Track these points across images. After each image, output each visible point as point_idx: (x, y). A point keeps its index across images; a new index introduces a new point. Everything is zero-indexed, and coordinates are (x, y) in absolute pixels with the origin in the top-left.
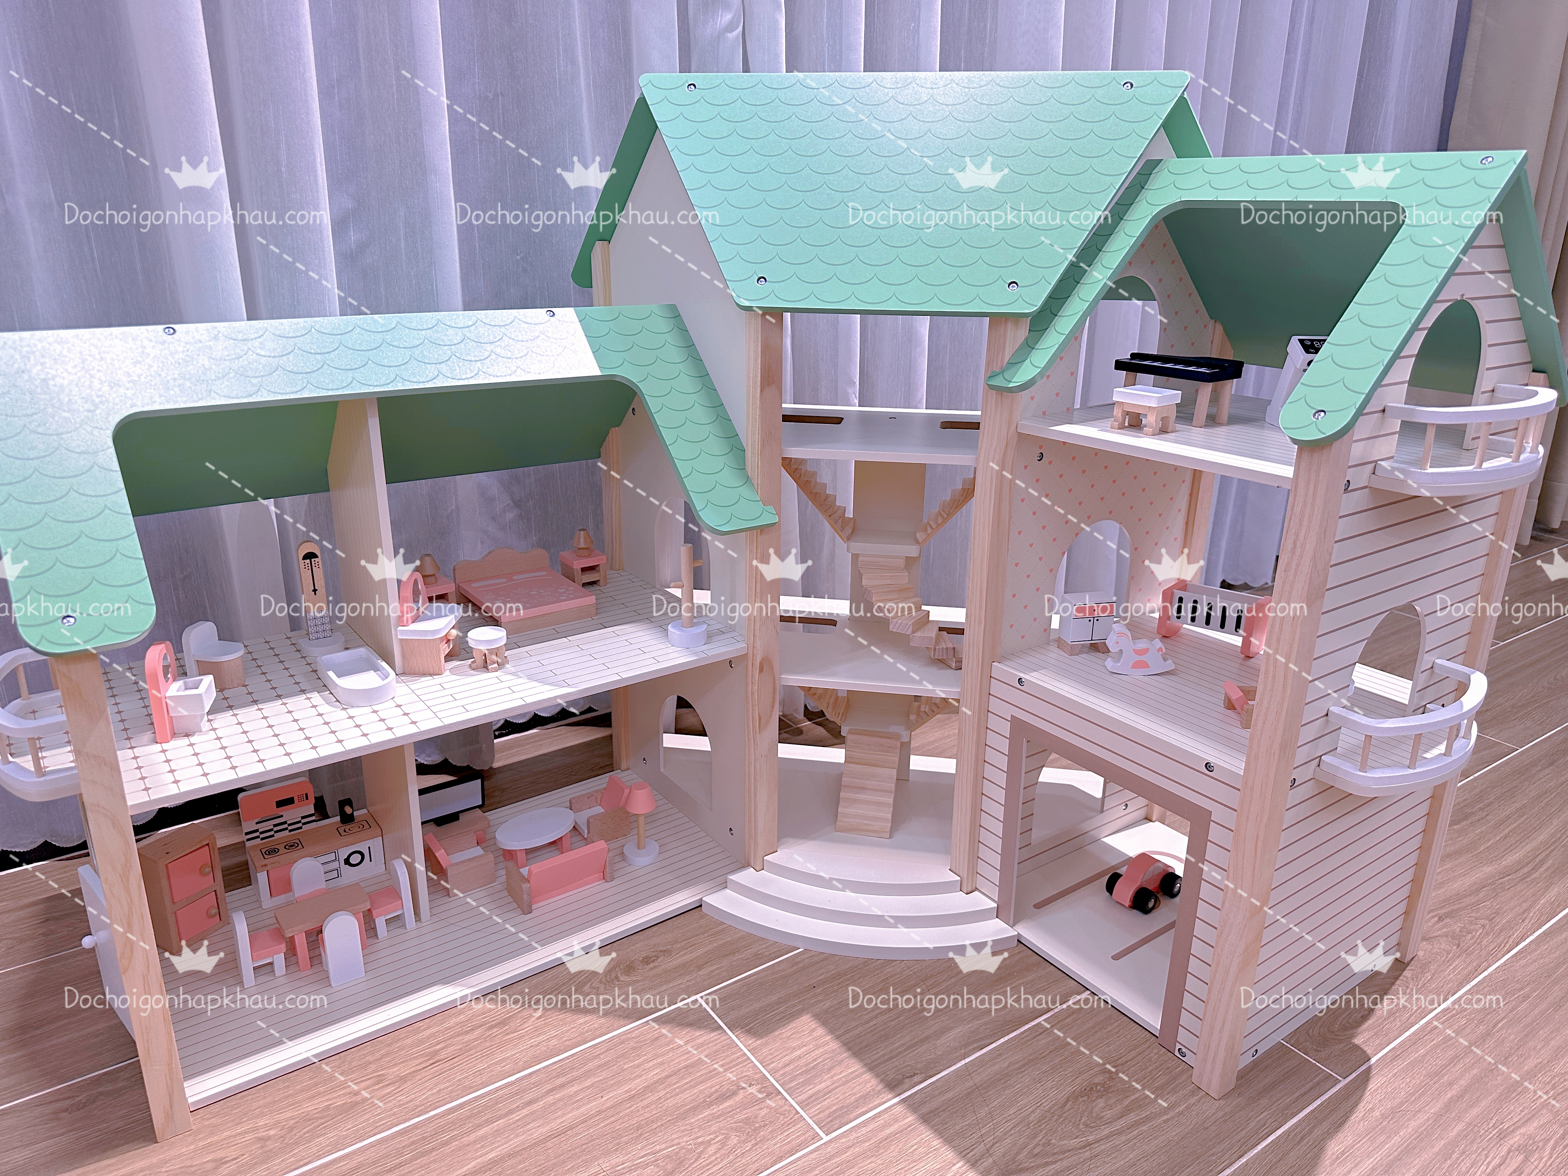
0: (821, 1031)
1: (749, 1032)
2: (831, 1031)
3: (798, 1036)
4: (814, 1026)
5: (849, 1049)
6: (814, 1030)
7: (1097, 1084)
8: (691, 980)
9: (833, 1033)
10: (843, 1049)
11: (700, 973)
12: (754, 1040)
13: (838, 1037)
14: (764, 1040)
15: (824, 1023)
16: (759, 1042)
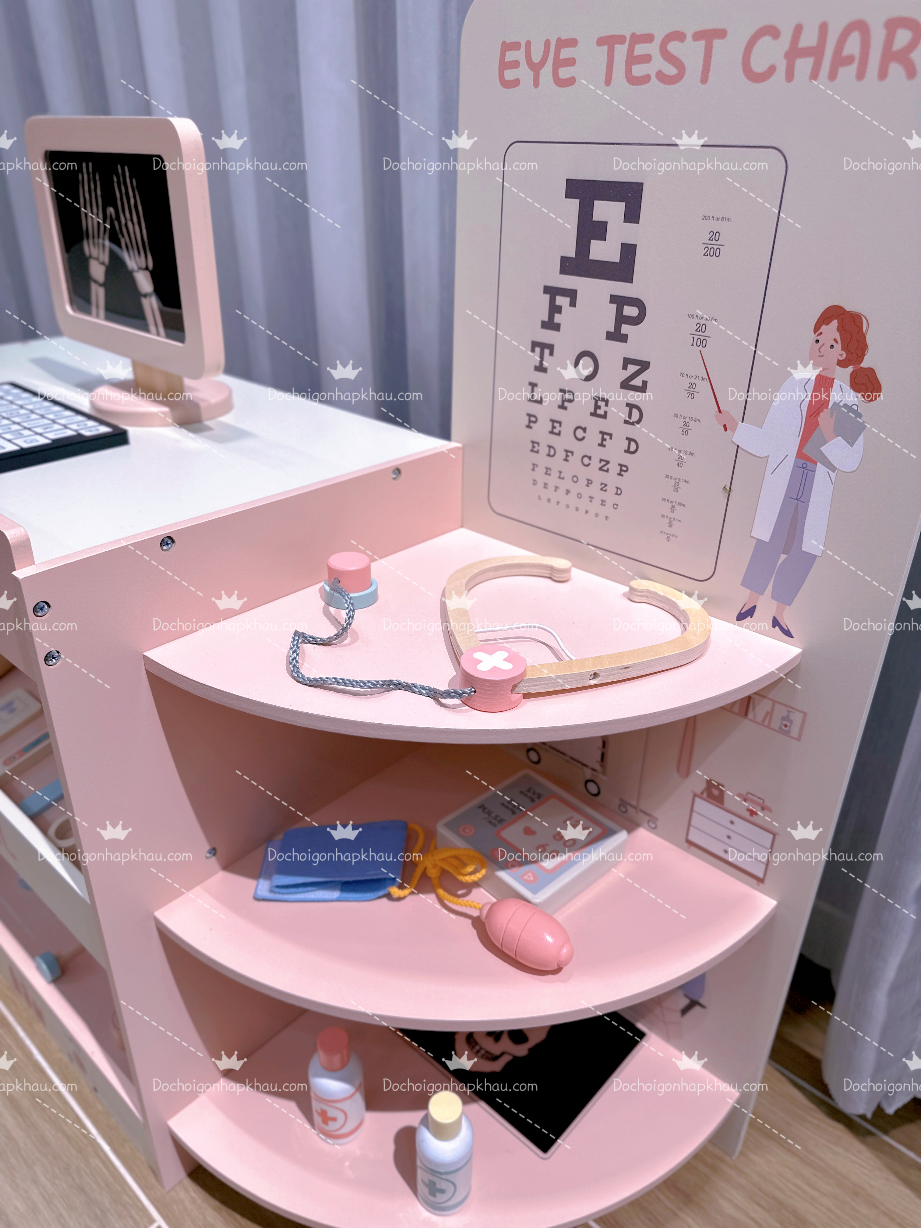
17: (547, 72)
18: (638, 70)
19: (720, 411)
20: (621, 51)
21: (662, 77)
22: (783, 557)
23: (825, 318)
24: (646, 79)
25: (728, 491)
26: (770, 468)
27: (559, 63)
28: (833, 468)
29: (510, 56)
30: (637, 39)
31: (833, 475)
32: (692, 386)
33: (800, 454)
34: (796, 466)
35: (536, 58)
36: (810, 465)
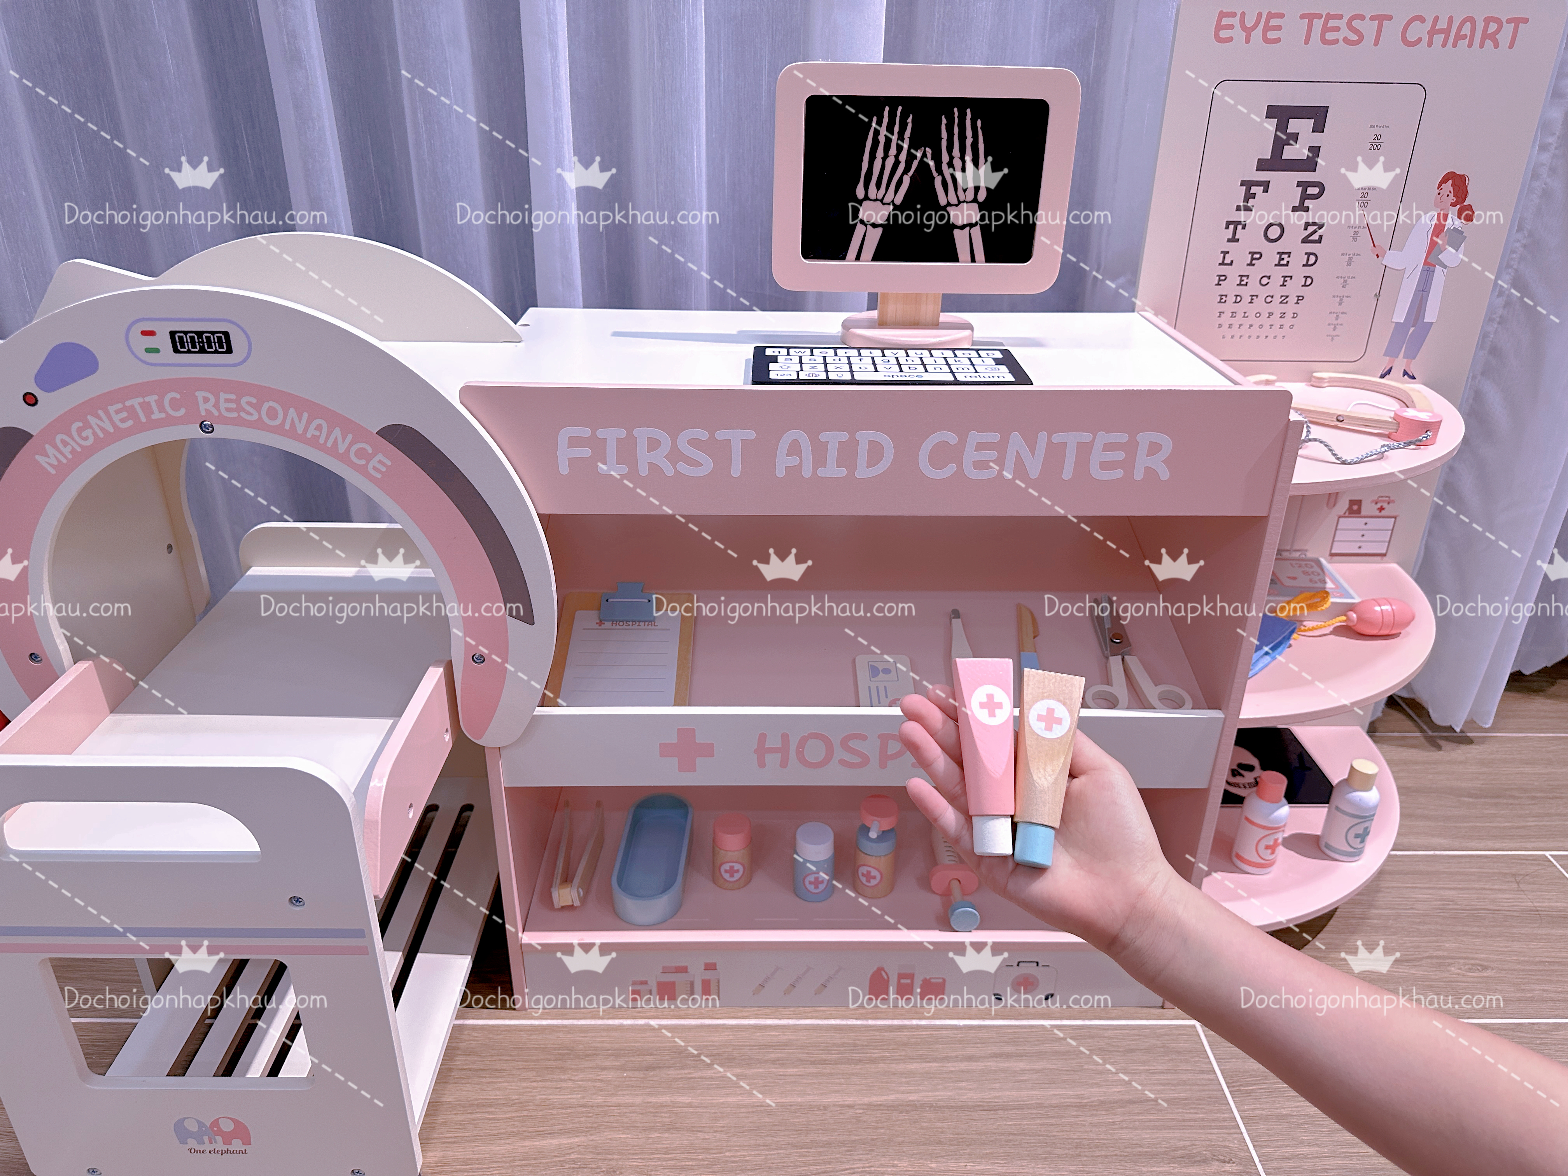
17: (1258, 33)
18: (1329, 36)
19: (1374, 246)
20: (1318, 24)
21: (1346, 41)
22: (1412, 329)
23: (1444, 181)
24: (1336, 41)
25: (1378, 296)
26: (1406, 276)
27: (1267, 28)
28: (1445, 267)
29: (1225, 21)
30: (1329, 17)
31: (1445, 271)
32: (1356, 233)
33: (1426, 263)
34: (1423, 270)
35: (1249, 24)
36: (1432, 268)
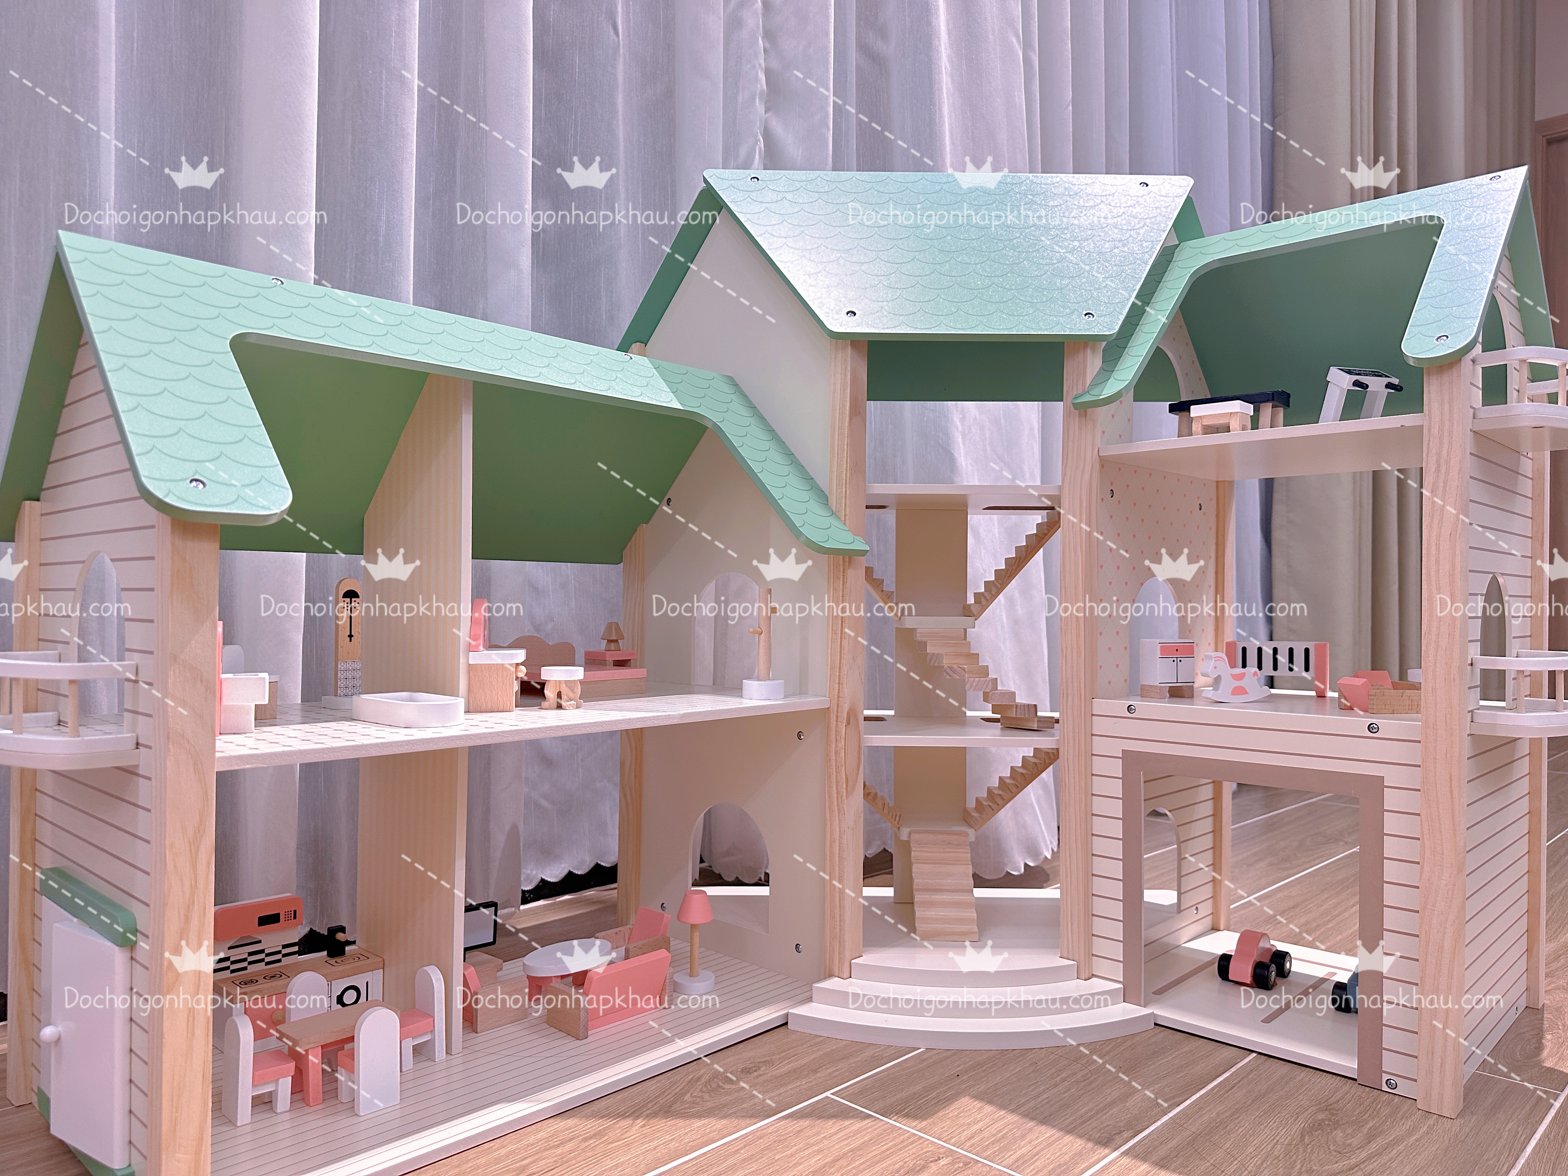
0: (988, 1109)
1: (907, 1116)
2: (1002, 1107)
3: (966, 1114)
4: (979, 1105)
5: (1032, 1119)
6: (980, 1109)
7: (1323, 1120)
8: (810, 1082)
9: (1004, 1109)
10: (1026, 1120)
11: (818, 1075)
12: (917, 1122)
13: (1013, 1111)
14: (930, 1121)
15: (990, 1102)
16: (925, 1123)
